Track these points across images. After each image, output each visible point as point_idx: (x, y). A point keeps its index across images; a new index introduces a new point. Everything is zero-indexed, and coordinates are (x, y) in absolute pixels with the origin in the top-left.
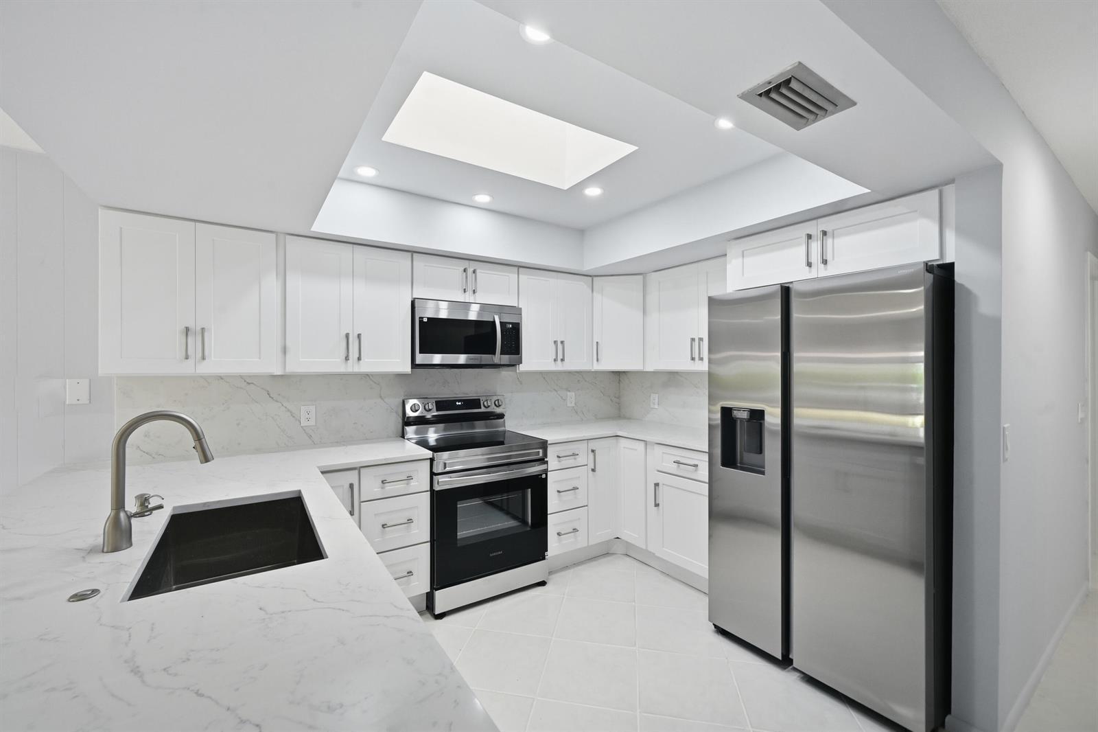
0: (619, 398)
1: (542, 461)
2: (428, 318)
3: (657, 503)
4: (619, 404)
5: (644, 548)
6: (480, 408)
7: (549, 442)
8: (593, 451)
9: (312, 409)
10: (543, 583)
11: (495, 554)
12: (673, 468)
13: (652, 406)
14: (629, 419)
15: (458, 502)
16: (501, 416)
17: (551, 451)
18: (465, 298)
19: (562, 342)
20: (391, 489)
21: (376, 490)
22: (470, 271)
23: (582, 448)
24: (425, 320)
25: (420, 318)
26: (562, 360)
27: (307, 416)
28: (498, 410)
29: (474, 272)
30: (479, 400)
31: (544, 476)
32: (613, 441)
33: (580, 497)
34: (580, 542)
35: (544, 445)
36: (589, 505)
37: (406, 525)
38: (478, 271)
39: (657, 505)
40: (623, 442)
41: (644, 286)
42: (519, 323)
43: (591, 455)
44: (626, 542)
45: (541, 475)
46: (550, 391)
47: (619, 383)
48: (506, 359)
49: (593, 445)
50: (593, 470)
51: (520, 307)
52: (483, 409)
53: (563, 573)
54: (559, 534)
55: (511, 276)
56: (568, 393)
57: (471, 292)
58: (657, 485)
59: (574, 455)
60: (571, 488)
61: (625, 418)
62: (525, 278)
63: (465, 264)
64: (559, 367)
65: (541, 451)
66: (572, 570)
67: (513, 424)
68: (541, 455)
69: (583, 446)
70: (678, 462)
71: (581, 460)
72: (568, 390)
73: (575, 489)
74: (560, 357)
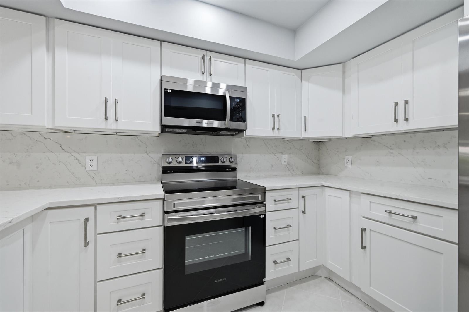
0: (319, 160)
1: (262, 203)
2: (172, 90)
3: (364, 245)
4: (318, 164)
5: (349, 280)
6: (218, 163)
7: (267, 189)
8: (303, 197)
9: (95, 158)
10: (261, 304)
11: (219, 281)
12: (384, 217)
13: (346, 165)
14: (327, 174)
15: (186, 237)
16: (234, 169)
17: (269, 196)
18: (203, 78)
19: (278, 116)
20: (125, 224)
21: (111, 224)
22: (207, 58)
23: (294, 195)
24: (170, 91)
25: (165, 89)
26: (279, 129)
27: (91, 164)
28: (233, 165)
29: (210, 59)
30: (218, 156)
31: (262, 216)
32: (319, 189)
33: (293, 234)
34: (292, 269)
35: (263, 191)
36: (300, 239)
37: (141, 254)
38: (213, 59)
39: (363, 248)
40: (327, 191)
41: (344, 72)
42: (245, 99)
43: (302, 200)
44: (330, 270)
45: (260, 215)
46: (270, 154)
47: (319, 150)
48: (235, 125)
49: (303, 192)
50: (303, 212)
51: (246, 86)
52: (220, 164)
53: (278, 293)
54: (275, 262)
55: (239, 64)
56: (283, 156)
57: (208, 75)
58: (363, 230)
59: (288, 199)
60: (286, 226)
61: (323, 174)
62: (250, 66)
63: (204, 52)
64: (276, 134)
65: (260, 196)
66: (285, 290)
67: (241, 176)
68: (260, 199)
69: (295, 193)
70: (390, 213)
71: (293, 204)
72: (282, 153)
73: (289, 226)
74: (277, 126)
